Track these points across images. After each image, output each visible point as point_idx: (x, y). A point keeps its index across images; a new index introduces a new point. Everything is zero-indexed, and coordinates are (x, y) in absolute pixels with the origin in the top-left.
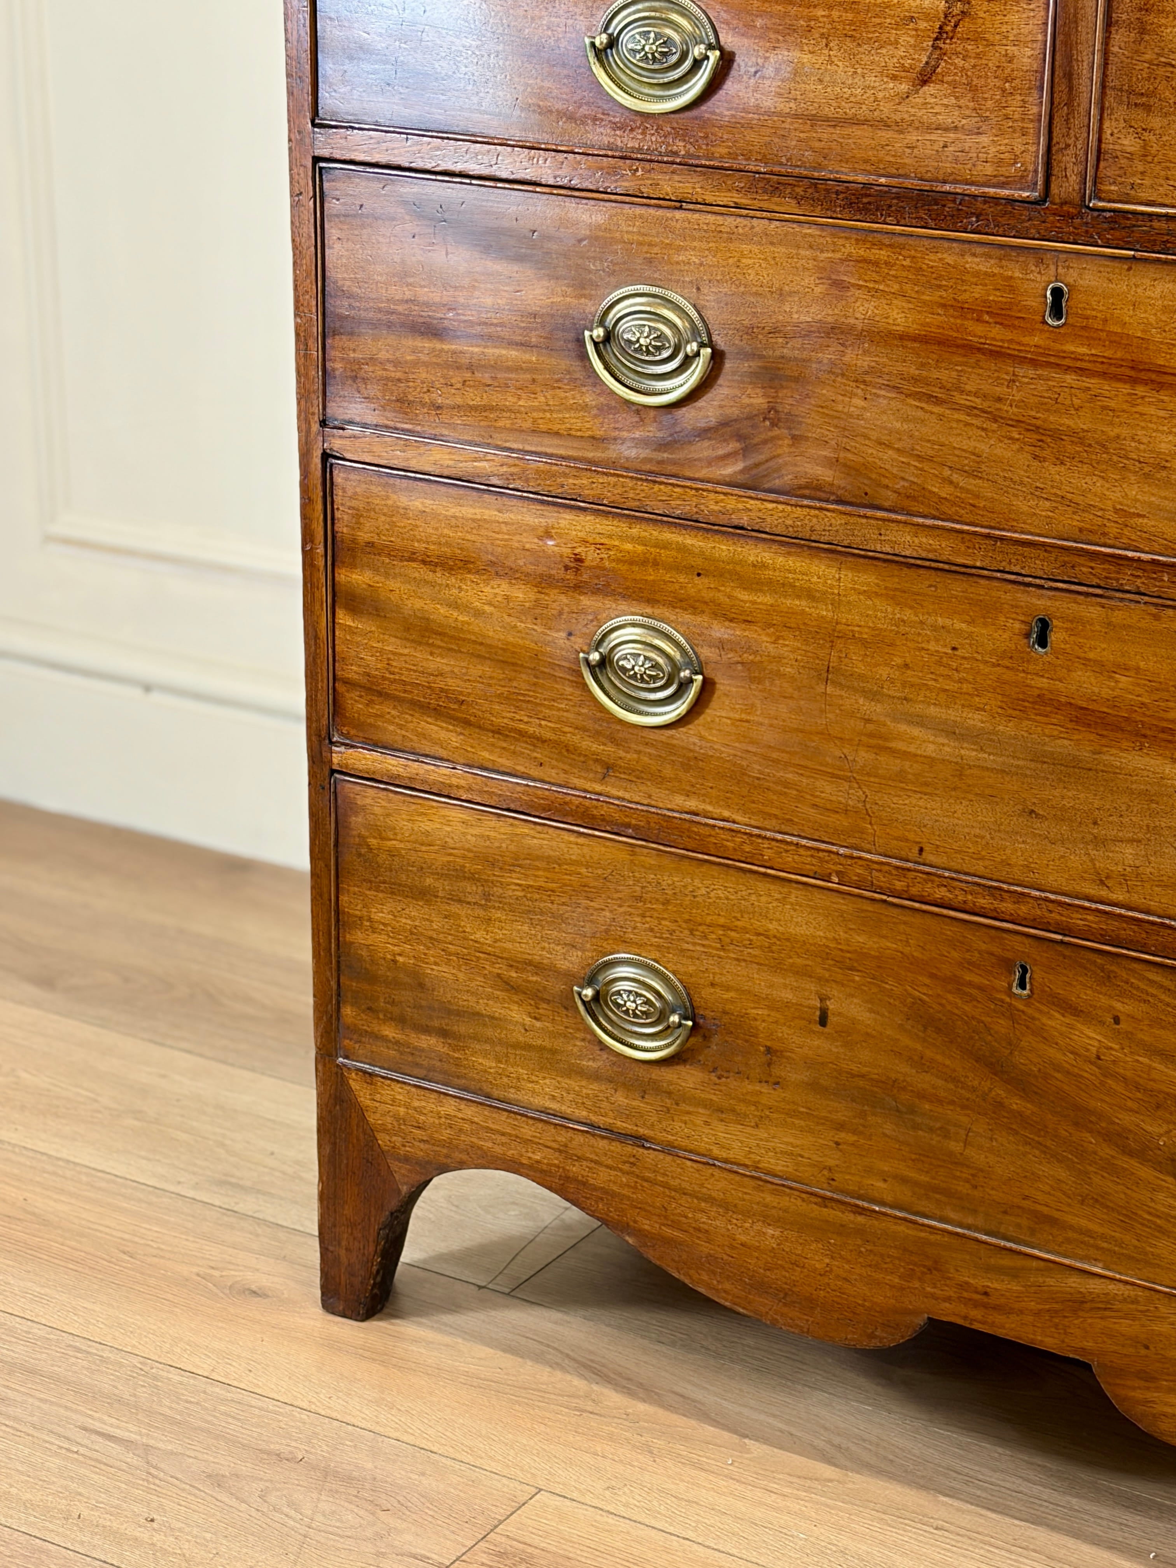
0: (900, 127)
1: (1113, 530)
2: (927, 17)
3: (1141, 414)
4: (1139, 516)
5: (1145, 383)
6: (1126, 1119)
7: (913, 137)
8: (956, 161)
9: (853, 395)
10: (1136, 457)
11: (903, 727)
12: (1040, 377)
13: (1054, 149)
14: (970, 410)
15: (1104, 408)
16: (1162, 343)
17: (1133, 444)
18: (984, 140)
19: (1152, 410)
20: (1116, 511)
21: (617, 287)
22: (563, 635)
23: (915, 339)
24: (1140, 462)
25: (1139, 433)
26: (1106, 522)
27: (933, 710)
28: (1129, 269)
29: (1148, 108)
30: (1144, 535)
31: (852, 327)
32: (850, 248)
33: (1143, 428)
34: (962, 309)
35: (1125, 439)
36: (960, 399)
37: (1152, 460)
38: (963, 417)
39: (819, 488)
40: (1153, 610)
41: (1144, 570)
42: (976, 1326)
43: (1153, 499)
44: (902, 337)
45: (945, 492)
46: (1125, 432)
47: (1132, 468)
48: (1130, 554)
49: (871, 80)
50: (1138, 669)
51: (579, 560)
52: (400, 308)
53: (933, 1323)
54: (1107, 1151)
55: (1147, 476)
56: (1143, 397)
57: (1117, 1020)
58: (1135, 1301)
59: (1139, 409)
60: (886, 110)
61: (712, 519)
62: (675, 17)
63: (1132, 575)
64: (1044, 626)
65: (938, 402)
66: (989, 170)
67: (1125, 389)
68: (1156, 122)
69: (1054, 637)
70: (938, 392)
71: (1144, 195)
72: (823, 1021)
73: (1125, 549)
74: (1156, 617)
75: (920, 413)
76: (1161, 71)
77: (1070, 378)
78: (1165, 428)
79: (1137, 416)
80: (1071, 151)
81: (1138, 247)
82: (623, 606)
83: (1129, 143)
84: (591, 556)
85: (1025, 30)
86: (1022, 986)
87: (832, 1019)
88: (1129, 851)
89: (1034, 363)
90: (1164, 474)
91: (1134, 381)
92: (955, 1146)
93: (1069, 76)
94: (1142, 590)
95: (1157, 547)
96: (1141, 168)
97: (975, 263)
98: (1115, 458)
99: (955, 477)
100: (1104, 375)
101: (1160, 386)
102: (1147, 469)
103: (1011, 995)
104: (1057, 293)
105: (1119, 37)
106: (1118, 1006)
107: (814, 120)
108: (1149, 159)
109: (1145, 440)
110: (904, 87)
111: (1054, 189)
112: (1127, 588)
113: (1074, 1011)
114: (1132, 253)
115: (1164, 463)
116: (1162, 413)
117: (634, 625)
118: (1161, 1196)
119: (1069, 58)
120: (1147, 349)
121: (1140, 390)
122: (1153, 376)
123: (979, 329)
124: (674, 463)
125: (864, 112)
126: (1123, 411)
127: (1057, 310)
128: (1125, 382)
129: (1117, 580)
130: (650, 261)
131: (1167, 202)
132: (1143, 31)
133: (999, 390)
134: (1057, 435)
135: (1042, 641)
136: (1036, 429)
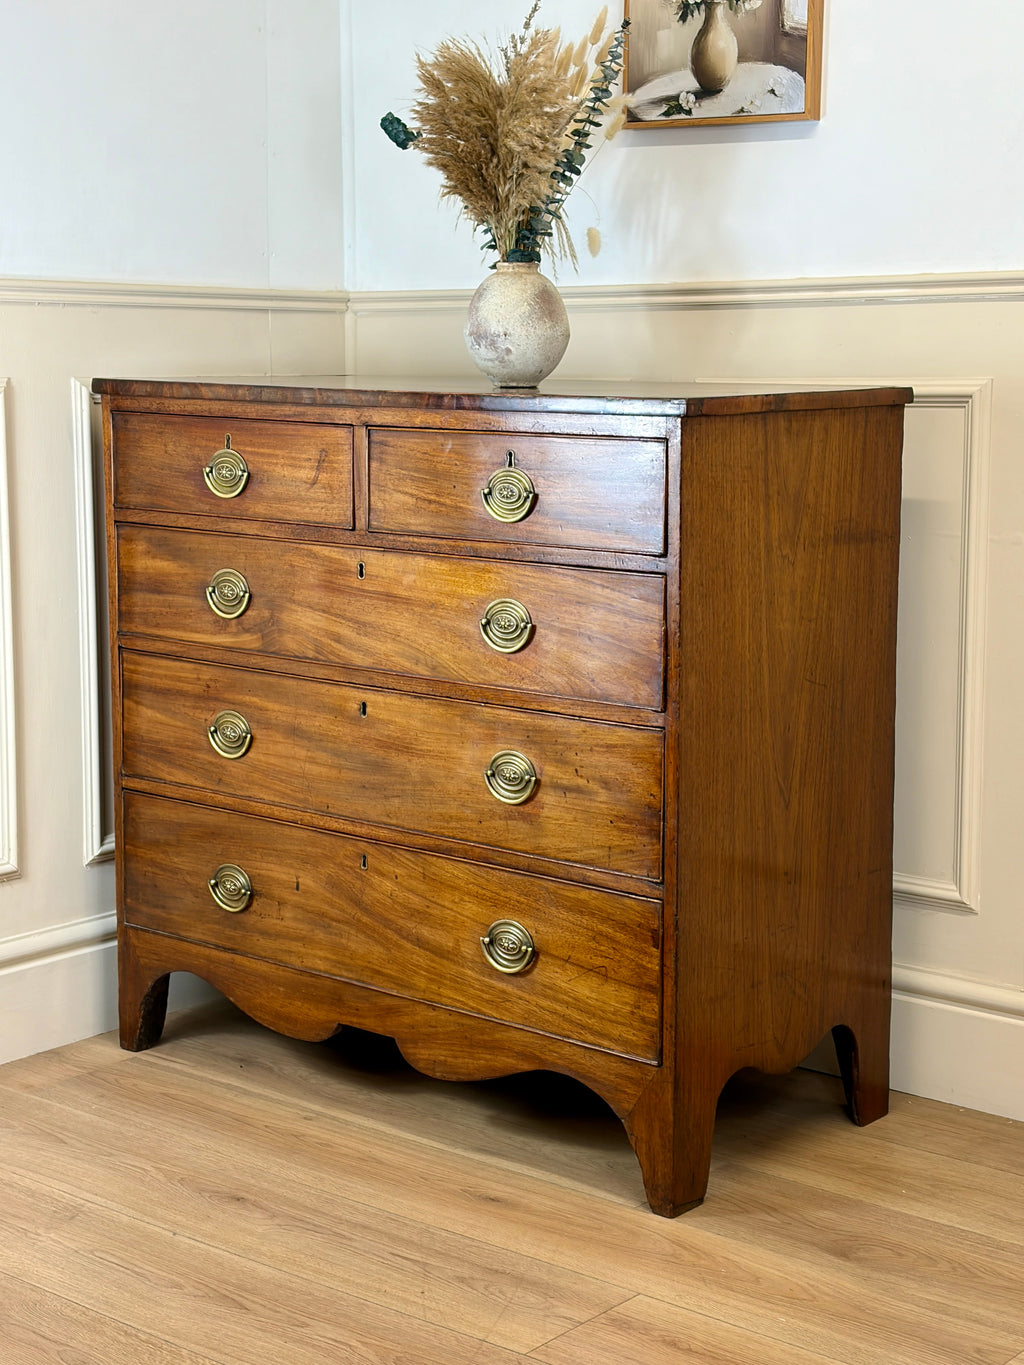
0: (307, 502)
1: (385, 663)
2: (313, 457)
3: (391, 615)
4: (393, 657)
5: (390, 601)
6: (401, 922)
7: (311, 506)
8: (326, 514)
9: (297, 612)
10: (389, 632)
12: (358, 601)
13: (355, 509)
14: (335, 614)
15: (379, 612)
16: (396, 585)
17: (389, 627)
18: (334, 506)
19: (393, 612)
20: (386, 655)
21: (217, 570)
23: (317, 587)
24: (390, 634)
25: (390, 622)
26: (382, 660)
27: (330, 745)
28: (382, 556)
29: (385, 491)
30: (394, 665)
31: (296, 583)
33: (390, 619)
34: (331, 574)
35: (386, 625)
36: (333, 611)
37: (395, 634)
38: (333, 618)
39: (288, 651)
40: (400, 697)
41: (395, 679)
42: (355, 1026)
43: (396, 649)
44: (313, 587)
45: (329, 650)
46: (386, 622)
47: (388, 636)
50: (396, 722)
51: (208, 687)
53: (340, 1026)
54: (396, 937)
55: (393, 639)
56: (391, 608)
57: (397, 878)
58: (408, 1007)
60: (303, 495)
61: (253, 667)
62: (232, 459)
63: (390, 681)
64: (364, 705)
65: (324, 612)
66: (336, 517)
67: (386, 604)
68: (387, 497)
69: (368, 710)
70: (326, 609)
71: (386, 526)
72: (298, 889)
73: (389, 671)
74: (402, 700)
75: (321, 618)
76: (388, 476)
77: (366, 600)
78: (399, 620)
79: (389, 615)
80: (360, 509)
81: (385, 547)
82: (224, 707)
83: (379, 505)
84: (212, 685)
85: (345, 461)
86: (364, 865)
87: (300, 886)
88: (396, 801)
89: (355, 595)
90: (398, 638)
91: (388, 601)
92: (344, 942)
93: (359, 479)
94: (397, 688)
95: (397, 668)
96: (384, 515)
97: (334, 555)
98: (383, 633)
99: (333, 644)
100: (379, 599)
101: (396, 603)
102: (393, 637)
103: (361, 869)
104: (361, 566)
105: (374, 463)
106: (397, 871)
107: (279, 498)
108: (386, 511)
109: (393, 625)
110: (308, 486)
111: (357, 524)
112: (389, 687)
113: (382, 874)
114: (383, 549)
115: (399, 634)
116: (397, 614)
117: (227, 714)
118: (414, 956)
119: (359, 473)
120: (391, 588)
121: (390, 605)
122: (394, 599)
123: (337, 582)
125: (295, 495)
126: (385, 613)
127: (362, 574)
128: (385, 602)
129: (386, 683)
130: (228, 559)
131: (393, 529)
132: (380, 461)
133: (345, 607)
134: (364, 624)
135: (364, 713)
136: (357, 622)
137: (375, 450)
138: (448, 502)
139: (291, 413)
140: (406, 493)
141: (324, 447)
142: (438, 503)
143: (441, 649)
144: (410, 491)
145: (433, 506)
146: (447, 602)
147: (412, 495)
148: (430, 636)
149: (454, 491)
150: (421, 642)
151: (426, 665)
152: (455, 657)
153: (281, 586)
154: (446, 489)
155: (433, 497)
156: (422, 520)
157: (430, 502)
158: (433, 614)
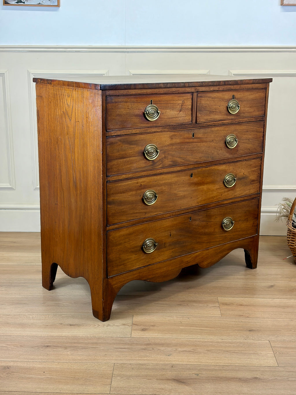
1: (199, 160)
2: (180, 104)
8: (184, 120)
11: (179, 193)
12: (192, 144)
14: (185, 150)
15: (198, 146)
16: (203, 137)
18: (186, 117)
20: (199, 158)
22: (139, 196)
23: (180, 143)
25: (201, 148)
27: (182, 189)
31: (173, 143)
32: (173, 133)
34: (184, 138)
39: (170, 165)
41: (202, 164)
42: (187, 266)
43: (202, 155)
44: (178, 143)
45: (183, 161)
47: (201, 152)
49: (175, 112)
50: (201, 176)
51: (141, 185)
52: (118, 156)
53: (183, 269)
57: (199, 219)
58: (201, 253)
61: (158, 173)
63: (200, 165)
66: (187, 121)
67: (200, 143)
68: (202, 112)
70: (182, 149)
71: (201, 121)
72: (170, 236)
74: (202, 169)
75: (181, 152)
76: (202, 106)
77: (195, 144)
82: (147, 189)
83: (200, 115)
84: (143, 184)
85: (190, 104)
86: (190, 220)
88: (201, 198)
90: (203, 152)
92: (184, 244)
93: (194, 108)
95: (203, 161)
96: (201, 118)
97: (186, 132)
98: (199, 152)
100: (198, 142)
101: (203, 142)
104: (193, 134)
105: (198, 103)
106: (199, 217)
110: (178, 113)
111: (193, 122)
112: (200, 167)
113: (195, 220)
114: (200, 128)
116: (203, 145)
117: (148, 191)
119: (194, 106)
120: (201, 138)
123: (186, 140)
124: (154, 167)
125: (174, 116)
126: (200, 146)
127: (193, 136)
130: (151, 141)
132: (200, 102)
133: (188, 147)
135: (192, 176)
136: (192, 150)
137: (199, 99)
138: (218, 111)
139: (175, 90)
140: (207, 110)
141: (183, 100)
142: (215, 112)
143: (215, 152)
147: (209, 111)
149: (220, 108)
153: (168, 145)
154: (218, 107)
155: (214, 110)
156: (211, 117)
157: (213, 112)
158: (213, 143)
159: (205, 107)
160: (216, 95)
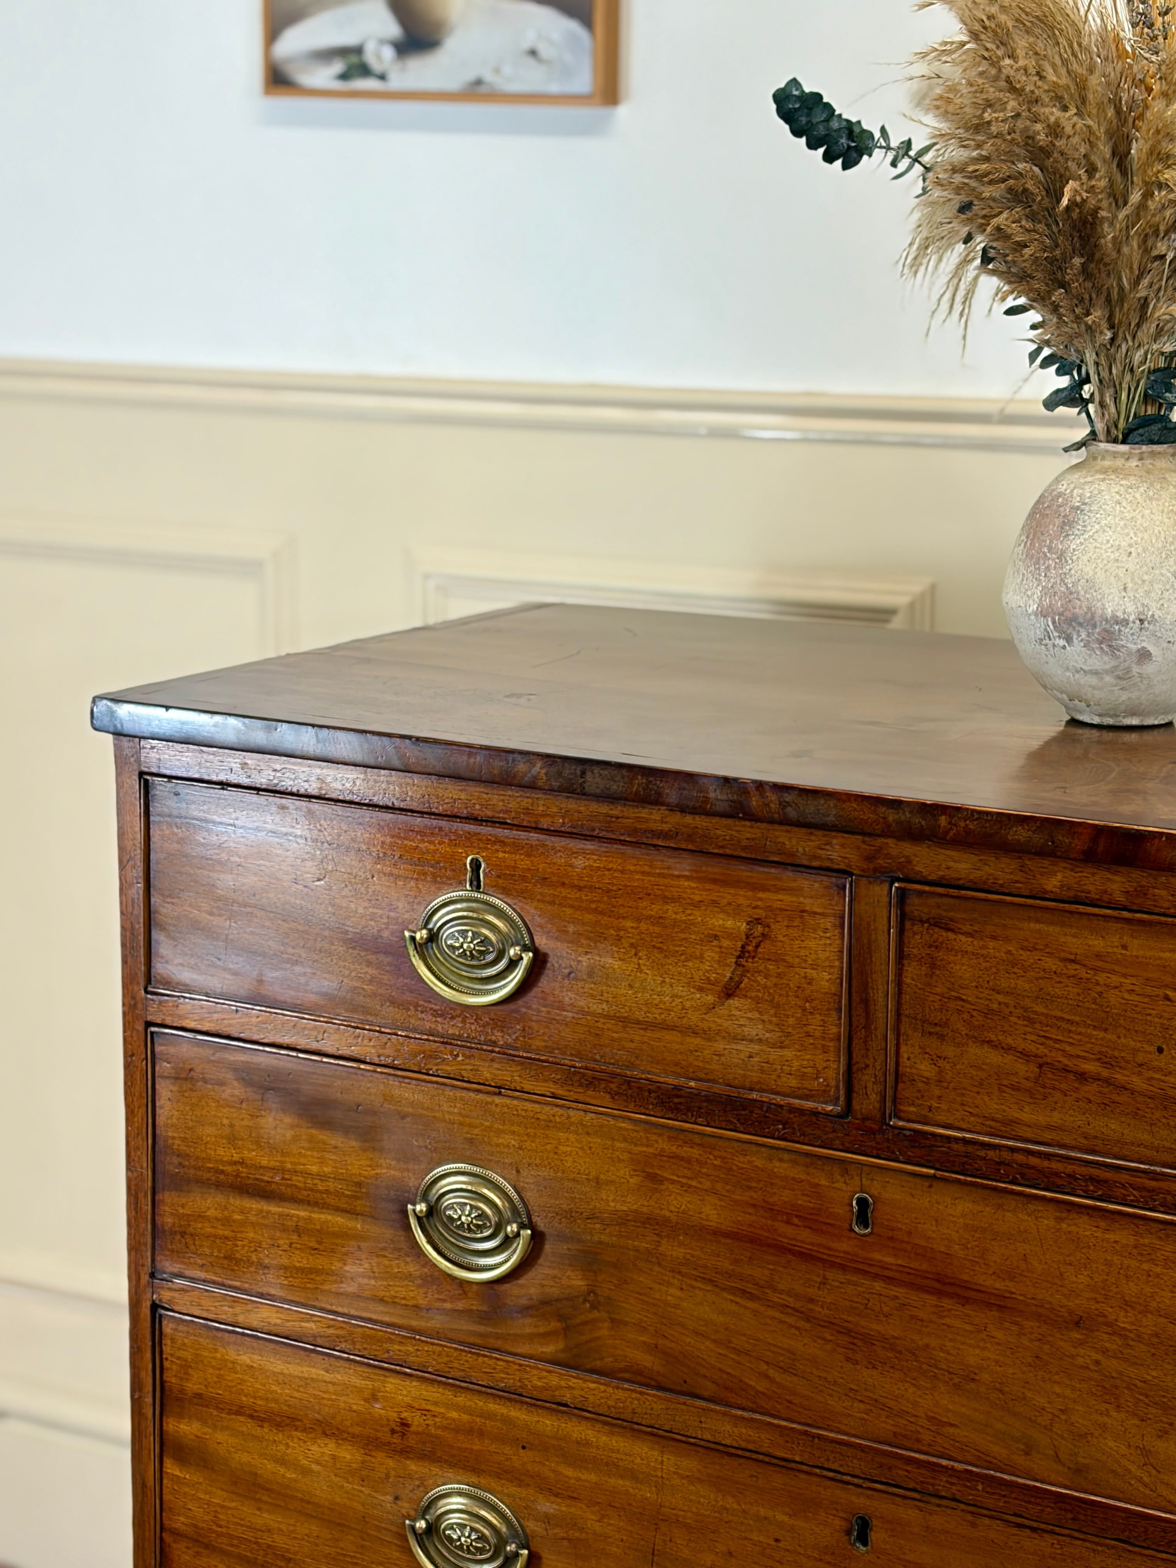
0: (707, 1035)
1: (927, 1437)
2: (730, 936)
3: (949, 1326)
4: (952, 1425)
5: (951, 1295)
7: (720, 1045)
8: (762, 1071)
9: (669, 1284)
10: (944, 1367)
12: (849, 1282)
13: (854, 1068)
14: (784, 1307)
15: (913, 1317)
16: (965, 1259)
17: (942, 1355)
18: (788, 1054)
19: (958, 1323)
20: (930, 1419)
21: (440, 1164)
22: (390, 1498)
23: (727, 1235)
24: (950, 1373)
25: (948, 1344)
26: (919, 1428)
28: (930, 1186)
29: (942, 1037)
30: (957, 1444)
31: (667, 1220)
32: (664, 1145)
33: (951, 1340)
34: (771, 1210)
35: (934, 1349)
36: (775, 1298)
37: (961, 1372)
38: (777, 1315)
39: (640, 1373)
40: (970, 1517)
41: (958, 1478)
43: (963, 1410)
44: (717, 1233)
45: (762, 1386)
46: (933, 1342)
47: (941, 1377)
48: (944, 1462)
49: (679, 990)
51: (404, 1424)
52: (229, 1169)
55: (957, 1386)
56: (949, 1310)
59: (947, 1321)
60: (694, 1018)
61: (535, 1394)
62: (491, 918)
63: (947, 1482)
64: (864, 1525)
65: (752, 1297)
66: (794, 1083)
67: (932, 1300)
68: (950, 1051)
69: (875, 1536)
70: (751, 1288)
71: (941, 1118)
73: (940, 1457)
74: (973, 1525)
75: (735, 1308)
76: (952, 1005)
77: (878, 1286)
78: (972, 1342)
79: (945, 1327)
80: (870, 1071)
81: (938, 1166)
82: (451, 1474)
83: (925, 1068)
84: (416, 1421)
85: (823, 956)
89: (843, 1268)
90: (973, 1385)
91: (940, 1293)
93: (866, 1002)
94: (957, 1497)
95: (969, 1458)
96: (937, 1092)
97: (781, 1168)
98: (925, 1367)
99: (771, 1372)
100: (911, 1285)
101: (965, 1301)
102: (957, 1380)
104: (862, 1202)
105: (912, 971)
107: (625, 1021)
108: (945, 1084)
109: (954, 1352)
111: (856, 1106)
112: (943, 1494)
114: (932, 1171)
115: (972, 1376)
116: (968, 1327)
117: (460, 1494)
119: (865, 986)
120: (951, 1264)
121: (947, 1303)
122: (959, 1291)
123: (789, 1231)
124: (498, 1337)
125: (672, 1019)
126: (931, 1322)
127: (863, 1218)
128: (931, 1293)
129: (933, 1485)
130: (471, 1141)
131: (964, 1126)
132: (933, 966)
133: (811, 1291)
134: (869, 1339)
135: (863, 1539)
136: (848, 1332)
137: (917, 940)
138: (1138, 1083)
139: (666, 827)
140: (1009, 1049)
141: (761, 913)
142: (1108, 1082)
143: (1104, 1427)
144: (1021, 1045)
145: (1091, 1089)
146: (1125, 1321)
147: (1025, 1055)
148: (1068, 1392)
149: (1161, 1061)
150: (1041, 1401)
151: (1058, 1459)
152: (1145, 1452)
153: (622, 1220)
154: (1135, 1051)
155: (1091, 1067)
156: (1056, 1118)
157: (1082, 1077)
158: (1081, 1343)
159: (988, 1013)
160: (1116, 940)
